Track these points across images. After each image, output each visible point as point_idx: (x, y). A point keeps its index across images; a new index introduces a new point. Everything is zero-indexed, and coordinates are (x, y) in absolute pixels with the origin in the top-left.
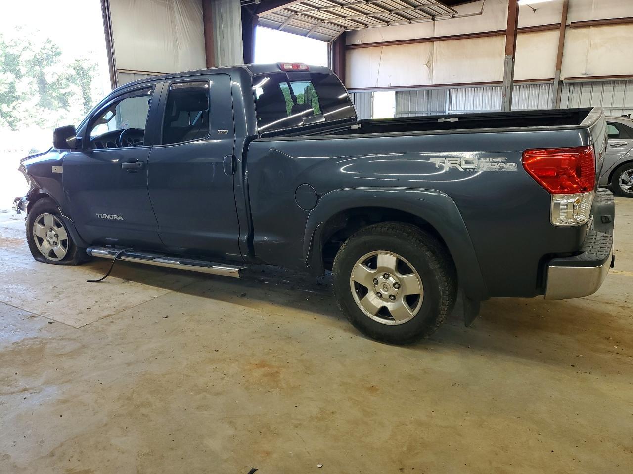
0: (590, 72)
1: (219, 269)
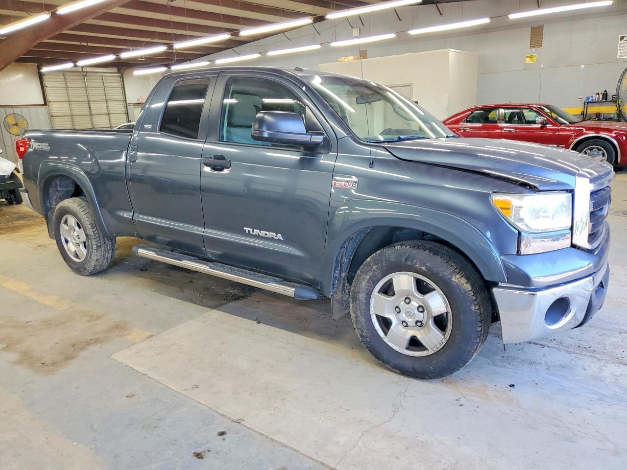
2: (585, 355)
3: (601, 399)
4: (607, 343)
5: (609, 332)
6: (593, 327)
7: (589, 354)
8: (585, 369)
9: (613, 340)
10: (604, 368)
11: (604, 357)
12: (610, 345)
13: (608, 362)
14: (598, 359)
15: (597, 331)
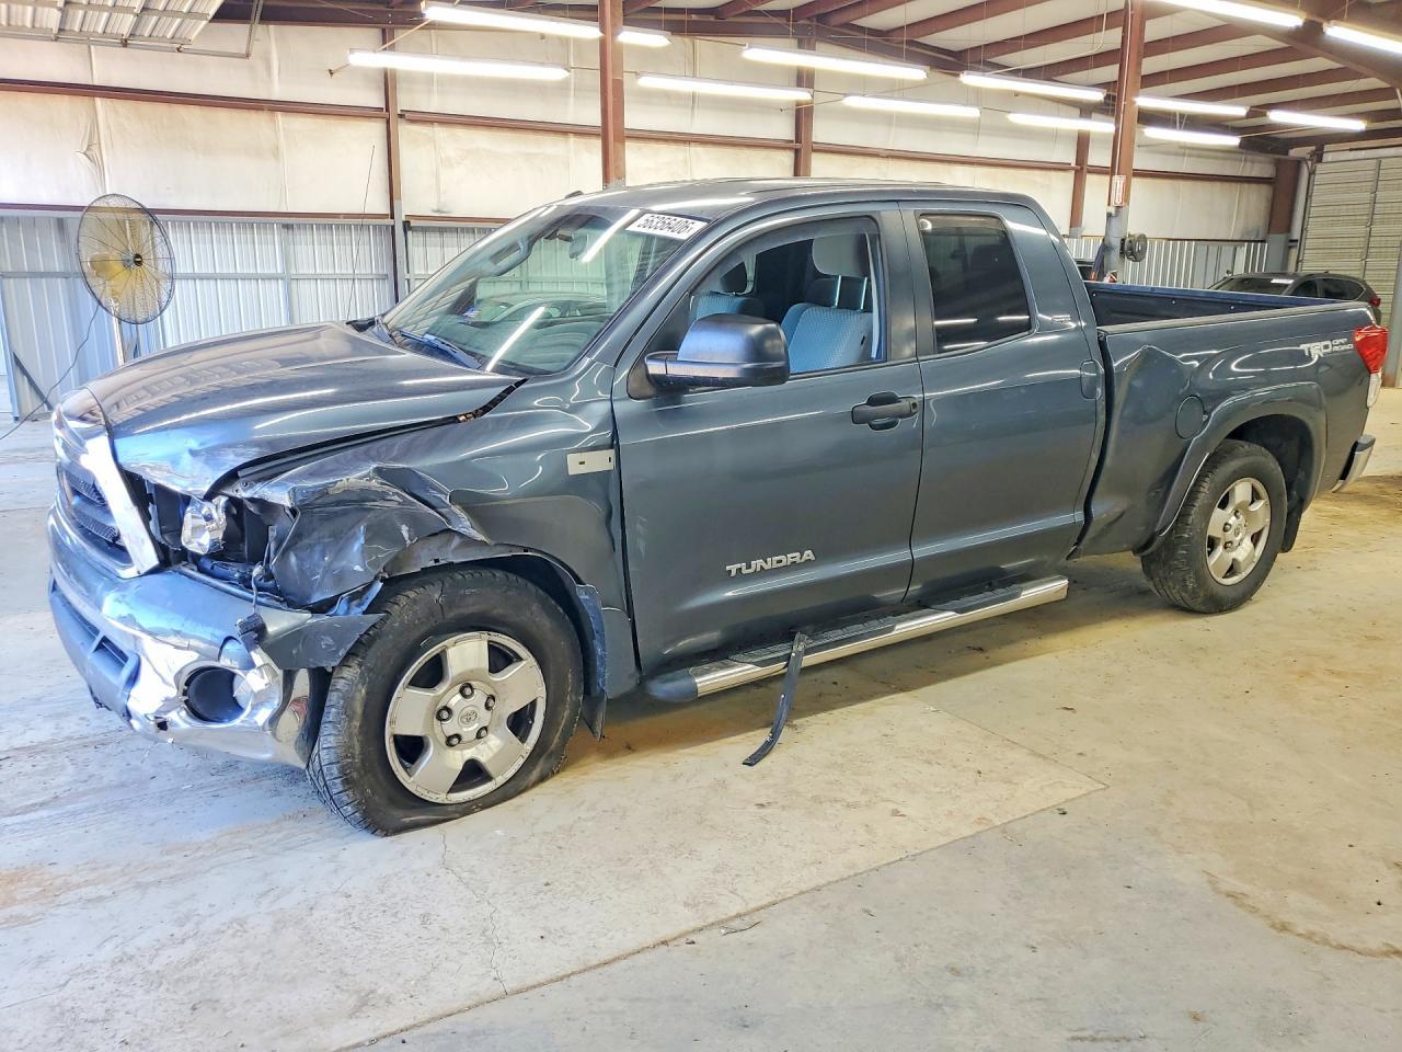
0: (445, 210)
1: (1032, 594)
2: (95, 735)
3: (39, 699)
4: (70, 769)
5: (81, 789)
6: (116, 787)
7: (91, 739)
8: (82, 719)
9: (62, 779)
10: (56, 731)
11: (64, 745)
12: (63, 768)
13: (53, 741)
14: (70, 738)
15: (105, 781)
